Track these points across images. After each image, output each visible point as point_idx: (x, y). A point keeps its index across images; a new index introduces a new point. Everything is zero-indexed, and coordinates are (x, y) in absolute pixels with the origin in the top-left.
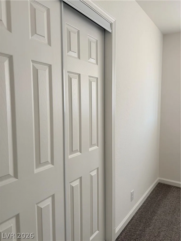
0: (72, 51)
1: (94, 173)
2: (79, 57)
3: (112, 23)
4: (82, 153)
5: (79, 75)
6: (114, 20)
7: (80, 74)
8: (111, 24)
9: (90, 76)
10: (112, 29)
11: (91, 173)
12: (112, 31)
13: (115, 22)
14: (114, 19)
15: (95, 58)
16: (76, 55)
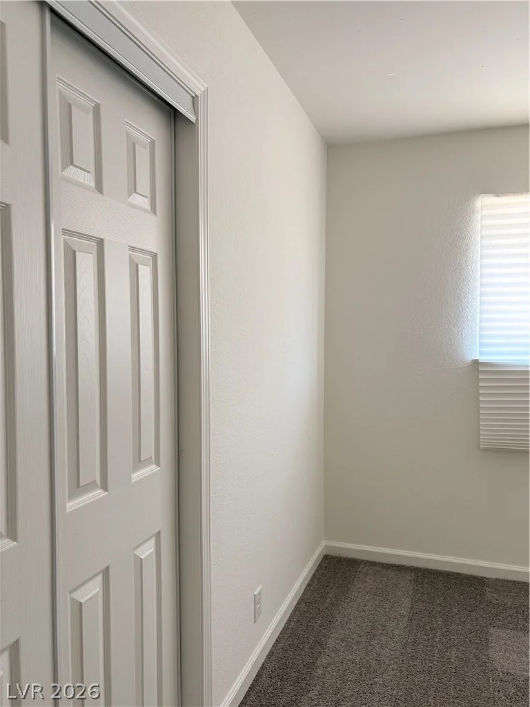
0: (77, 167)
1: (147, 551)
2: (99, 187)
3: (196, 96)
4: (109, 489)
5: (101, 243)
6: (203, 89)
7: (102, 240)
8: (193, 97)
9: (132, 248)
10: (196, 113)
11: (137, 552)
12: (197, 119)
13: (206, 93)
14: (203, 86)
15: (148, 194)
16: (89, 180)
